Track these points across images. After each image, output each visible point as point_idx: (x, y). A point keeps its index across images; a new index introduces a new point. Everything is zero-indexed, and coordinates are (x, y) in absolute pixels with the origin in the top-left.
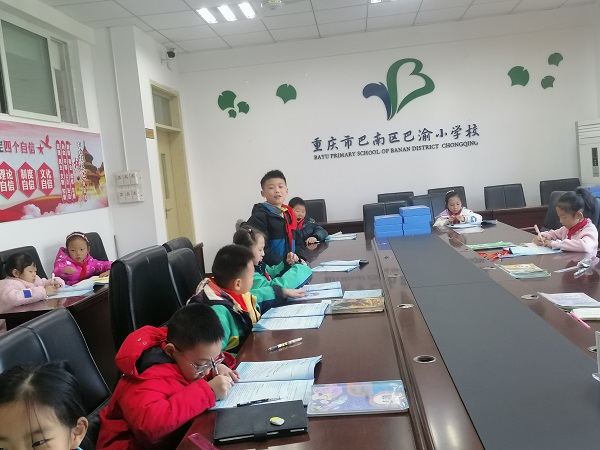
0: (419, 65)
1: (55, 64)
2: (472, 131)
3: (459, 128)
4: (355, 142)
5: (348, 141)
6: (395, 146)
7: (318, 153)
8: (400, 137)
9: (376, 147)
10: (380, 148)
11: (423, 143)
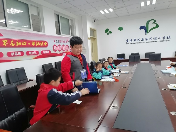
0: (155, 21)
1: (70, 24)
3: (165, 37)
4: (137, 40)
5: (135, 40)
7: (127, 43)
8: (148, 39)
10: (143, 41)
11: (154, 40)
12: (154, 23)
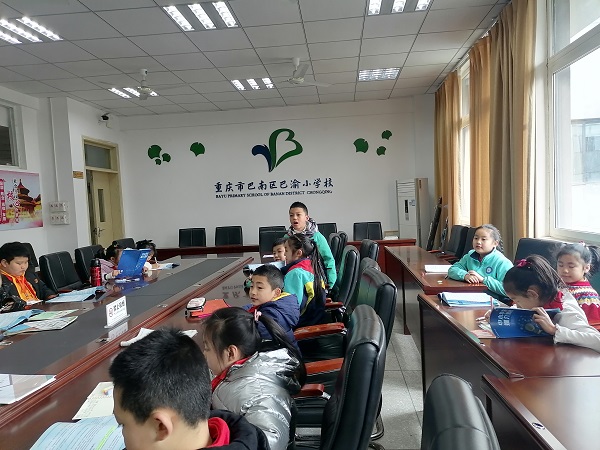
0: (292, 134)
2: (328, 183)
3: (319, 180)
4: (245, 186)
5: (240, 186)
6: (274, 191)
7: (218, 194)
8: (277, 184)
9: (260, 191)
10: (263, 192)
11: (293, 190)
12: (290, 138)
